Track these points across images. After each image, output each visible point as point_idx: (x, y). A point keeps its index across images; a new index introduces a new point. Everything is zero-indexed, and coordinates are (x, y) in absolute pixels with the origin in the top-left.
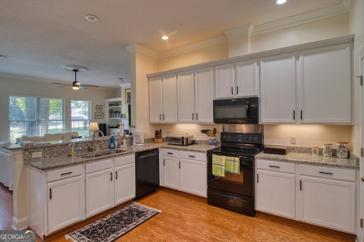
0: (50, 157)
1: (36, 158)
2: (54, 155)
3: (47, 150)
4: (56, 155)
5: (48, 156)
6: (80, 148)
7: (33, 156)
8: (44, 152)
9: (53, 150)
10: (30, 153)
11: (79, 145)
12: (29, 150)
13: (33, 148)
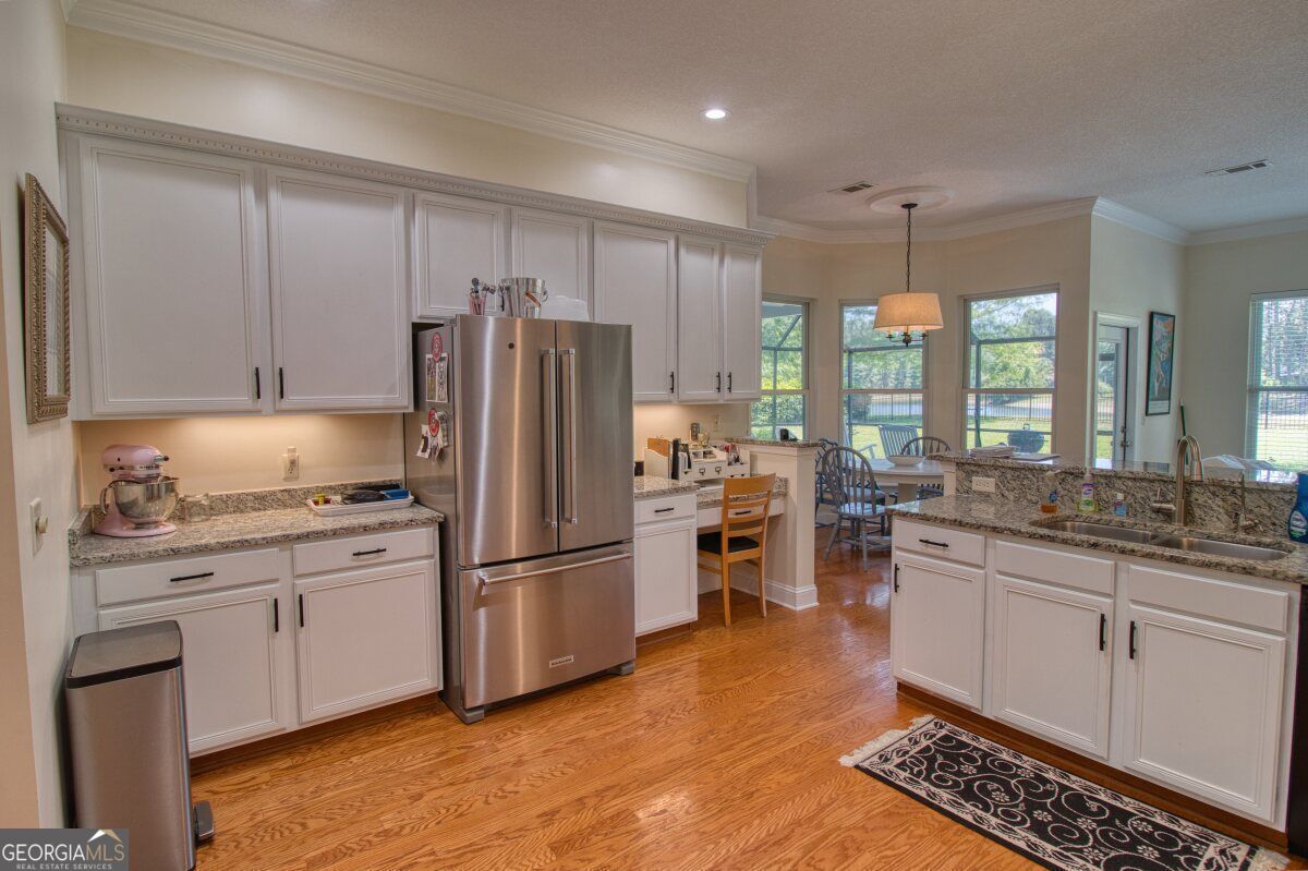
0: (1017, 500)
1: (980, 493)
2: (1029, 497)
3: (1009, 476)
4: (1034, 498)
5: (1012, 498)
6: (1120, 496)
7: (975, 487)
8: (1002, 481)
9: (1025, 482)
10: (969, 474)
11: (1118, 483)
12: (967, 466)
13: (975, 465)
